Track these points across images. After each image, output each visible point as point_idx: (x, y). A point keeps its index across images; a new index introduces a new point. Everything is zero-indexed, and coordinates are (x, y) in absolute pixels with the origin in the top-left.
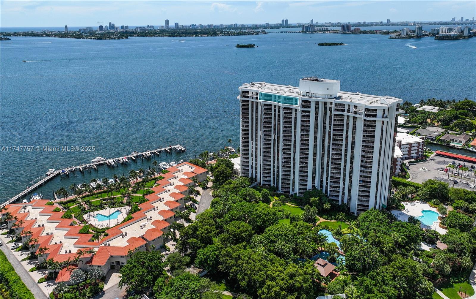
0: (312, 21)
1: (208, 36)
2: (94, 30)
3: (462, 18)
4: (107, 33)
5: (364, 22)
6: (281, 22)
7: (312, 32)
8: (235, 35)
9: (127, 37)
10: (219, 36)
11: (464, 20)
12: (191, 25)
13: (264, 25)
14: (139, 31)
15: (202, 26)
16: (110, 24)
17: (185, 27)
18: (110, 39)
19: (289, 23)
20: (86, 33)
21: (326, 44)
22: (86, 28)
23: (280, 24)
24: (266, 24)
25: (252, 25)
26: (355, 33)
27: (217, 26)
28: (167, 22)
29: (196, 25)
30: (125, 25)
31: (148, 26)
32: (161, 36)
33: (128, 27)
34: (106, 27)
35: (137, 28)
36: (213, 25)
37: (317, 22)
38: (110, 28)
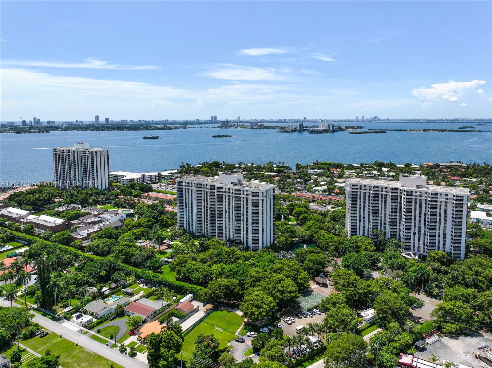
0: (239, 118)
1: (130, 130)
2: (16, 124)
3: (363, 117)
4: (30, 127)
5: (285, 119)
6: (210, 119)
7: (226, 127)
8: (156, 130)
9: (48, 132)
10: (142, 130)
11: (365, 118)
12: (122, 121)
13: (195, 121)
14: (65, 125)
15: (132, 121)
16: (35, 119)
17: (116, 122)
18: (29, 133)
19: (218, 119)
20: (6, 128)
21: (218, 136)
22: (7, 123)
23: (209, 120)
24: (197, 120)
25: (183, 121)
26: (260, 128)
27: (148, 122)
28: (97, 117)
29: (127, 121)
30: (52, 120)
31: (77, 121)
32: (84, 130)
33: (55, 122)
34: (31, 122)
35: (64, 123)
36: (144, 121)
37: (244, 119)
38: (34, 123)
